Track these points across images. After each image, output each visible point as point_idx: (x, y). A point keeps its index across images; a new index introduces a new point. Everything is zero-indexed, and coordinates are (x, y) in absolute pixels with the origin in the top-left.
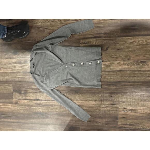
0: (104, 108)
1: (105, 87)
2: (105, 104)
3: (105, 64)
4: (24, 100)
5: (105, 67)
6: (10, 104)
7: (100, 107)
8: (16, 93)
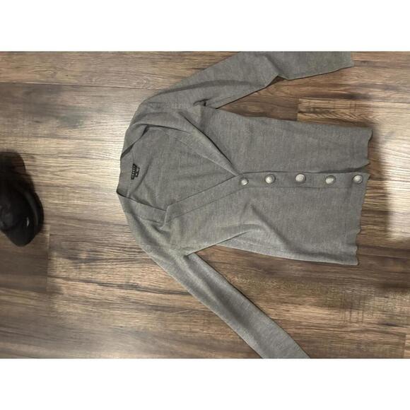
0: (357, 335)
1: (370, 262)
2: (362, 322)
3: (376, 188)
4: (85, 285)
5: (374, 198)
6: (33, 294)
7: (343, 330)
8: (60, 257)
